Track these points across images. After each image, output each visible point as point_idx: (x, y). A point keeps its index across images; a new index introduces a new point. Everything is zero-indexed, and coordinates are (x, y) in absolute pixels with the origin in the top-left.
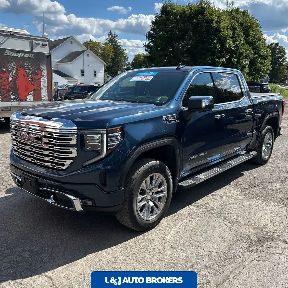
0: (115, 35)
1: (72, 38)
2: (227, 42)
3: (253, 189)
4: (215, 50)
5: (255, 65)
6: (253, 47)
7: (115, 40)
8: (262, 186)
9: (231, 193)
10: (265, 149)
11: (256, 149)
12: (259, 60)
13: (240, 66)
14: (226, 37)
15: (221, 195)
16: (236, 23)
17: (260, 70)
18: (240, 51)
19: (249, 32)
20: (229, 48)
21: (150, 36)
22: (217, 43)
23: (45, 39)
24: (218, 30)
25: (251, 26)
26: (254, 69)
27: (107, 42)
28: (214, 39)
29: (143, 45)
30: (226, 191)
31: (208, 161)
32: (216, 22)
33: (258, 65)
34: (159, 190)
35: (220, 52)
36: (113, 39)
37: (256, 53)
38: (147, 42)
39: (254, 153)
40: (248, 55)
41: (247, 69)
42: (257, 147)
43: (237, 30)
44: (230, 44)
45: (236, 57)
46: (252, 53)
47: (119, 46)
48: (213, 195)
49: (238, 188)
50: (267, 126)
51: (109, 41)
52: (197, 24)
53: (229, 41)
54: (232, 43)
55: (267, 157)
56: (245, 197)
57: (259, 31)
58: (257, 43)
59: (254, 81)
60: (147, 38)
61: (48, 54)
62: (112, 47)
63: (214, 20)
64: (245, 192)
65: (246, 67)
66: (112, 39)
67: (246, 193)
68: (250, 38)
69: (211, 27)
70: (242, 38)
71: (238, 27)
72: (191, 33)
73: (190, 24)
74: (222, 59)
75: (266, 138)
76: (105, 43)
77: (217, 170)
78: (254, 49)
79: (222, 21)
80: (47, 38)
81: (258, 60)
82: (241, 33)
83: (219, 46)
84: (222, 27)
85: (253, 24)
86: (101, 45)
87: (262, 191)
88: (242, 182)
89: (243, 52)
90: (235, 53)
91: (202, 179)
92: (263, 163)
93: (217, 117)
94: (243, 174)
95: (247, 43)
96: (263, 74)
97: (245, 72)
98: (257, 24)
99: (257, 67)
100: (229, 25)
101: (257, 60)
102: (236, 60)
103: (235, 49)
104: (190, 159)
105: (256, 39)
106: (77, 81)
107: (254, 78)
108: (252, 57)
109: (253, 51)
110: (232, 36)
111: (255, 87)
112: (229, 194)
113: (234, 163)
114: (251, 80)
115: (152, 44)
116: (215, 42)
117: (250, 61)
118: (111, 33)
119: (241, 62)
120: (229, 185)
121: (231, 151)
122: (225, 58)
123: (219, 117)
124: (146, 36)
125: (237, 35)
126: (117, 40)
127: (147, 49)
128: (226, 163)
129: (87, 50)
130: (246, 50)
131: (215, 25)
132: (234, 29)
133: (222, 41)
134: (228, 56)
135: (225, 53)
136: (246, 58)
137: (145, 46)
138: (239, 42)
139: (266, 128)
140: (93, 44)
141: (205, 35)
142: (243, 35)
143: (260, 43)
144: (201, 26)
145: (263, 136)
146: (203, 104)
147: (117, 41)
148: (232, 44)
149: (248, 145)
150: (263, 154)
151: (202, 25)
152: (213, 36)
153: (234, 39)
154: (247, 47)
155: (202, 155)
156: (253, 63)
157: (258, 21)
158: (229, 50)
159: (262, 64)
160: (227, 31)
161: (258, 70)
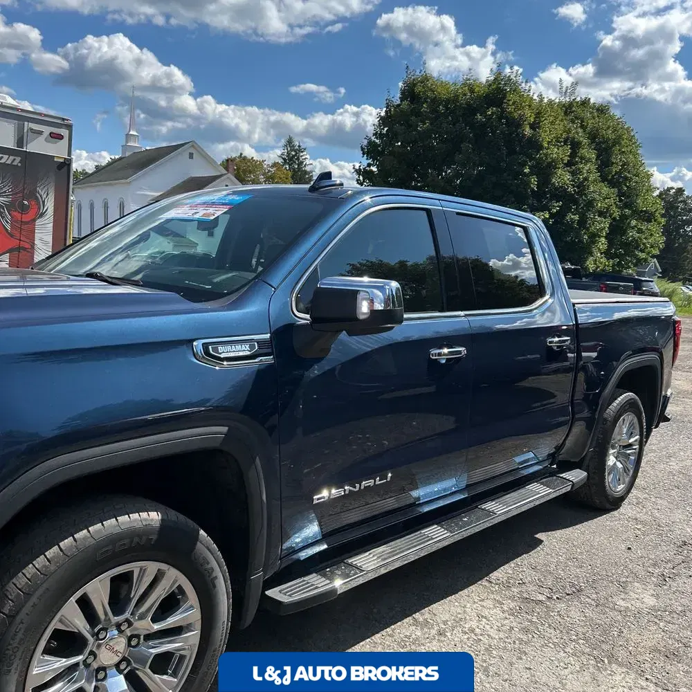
0: (299, 146)
1: (193, 146)
2: (556, 174)
3: (561, 606)
4: (526, 190)
5: (624, 233)
6: (619, 190)
7: (298, 159)
8: (594, 596)
9: (480, 617)
10: (615, 464)
11: (586, 462)
12: (634, 223)
13: (585, 233)
14: (553, 161)
15: (445, 623)
16: (580, 130)
17: (636, 245)
18: (586, 197)
19: (609, 156)
20: (561, 187)
21: (371, 150)
22: (531, 173)
23: (59, 121)
24: (535, 145)
25: (617, 141)
26: (622, 242)
27: (280, 161)
28: (524, 165)
29: (354, 168)
30: (468, 605)
31: (412, 501)
32: (529, 124)
33: (632, 234)
34: (157, 627)
35: (539, 195)
36: (294, 156)
37: (626, 206)
38: (363, 162)
39: (576, 476)
40: (607, 209)
41: (603, 240)
42: (589, 455)
43: (583, 149)
44: (562, 177)
45: (576, 210)
46: (617, 205)
47: (309, 173)
48: (416, 622)
49: (512, 598)
50: (621, 390)
51: (284, 159)
52: (483, 125)
53: (560, 172)
54: (568, 177)
55: (622, 486)
56: (525, 638)
57: (635, 155)
58: (630, 182)
59: (622, 271)
60: (364, 154)
61: (62, 160)
62: (290, 174)
63: (525, 121)
64: (529, 617)
65: (600, 237)
66: (293, 158)
67: (535, 619)
68: (614, 169)
69: (518, 135)
70: (593, 168)
71: (585, 141)
72: (467, 146)
73: (466, 125)
74: (542, 213)
75: (621, 427)
76: (275, 165)
77: (437, 536)
78: (621, 194)
79: (546, 123)
80: (67, 120)
81: (631, 221)
82: (593, 155)
83: (535, 180)
84: (545, 137)
85: (620, 137)
86: (265, 166)
87: (588, 613)
88: (529, 576)
89: (594, 199)
90: (576, 202)
91: (368, 572)
92: (608, 506)
93: (439, 354)
94: (541, 541)
95: (604, 179)
96: (642, 255)
97: (599, 249)
98: (631, 139)
99: (629, 238)
100: (562, 135)
101: (629, 223)
102: (577, 217)
103: (574, 190)
104: (315, 502)
105: (629, 172)
106: (196, 247)
107: (619, 264)
108: (617, 215)
109: (621, 201)
110: (568, 161)
111: (621, 286)
112: (474, 624)
113: (501, 509)
114: (613, 268)
115: (374, 169)
116: (527, 170)
117: (611, 224)
118: (290, 142)
119: (589, 224)
120: (484, 582)
121: (500, 467)
122: (549, 210)
123: (445, 355)
124: (362, 149)
125: (582, 158)
126: (303, 158)
127: (361, 178)
128: (477, 507)
129: (225, 174)
130: (601, 194)
131: (528, 131)
132: (575, 146)
133: (545, 170)
134: (556, 207)
135: (551, 200)
136: (601, 214)
137: (358, 172)
138: (585, 175)
139: (619, 399)
140: (246, 163)
141: (503, 153)
142: (596, 160)
143: (637, 182)
144: (493, 132)
145: (609, 423)
146: (364, 308)
147: (303, 162)
148: (568, 179)
149: (559, 448)
150: (609, 478)
151: (496, 130)
152: (522, 158)
153: (573, 168)
154: (605, 190)
155: (372, 484)
156: (618, 229)
157: (635, 131)
158: (560, 194)
159: (640, 231)
160: (558, 149)
161: (632, 247)
